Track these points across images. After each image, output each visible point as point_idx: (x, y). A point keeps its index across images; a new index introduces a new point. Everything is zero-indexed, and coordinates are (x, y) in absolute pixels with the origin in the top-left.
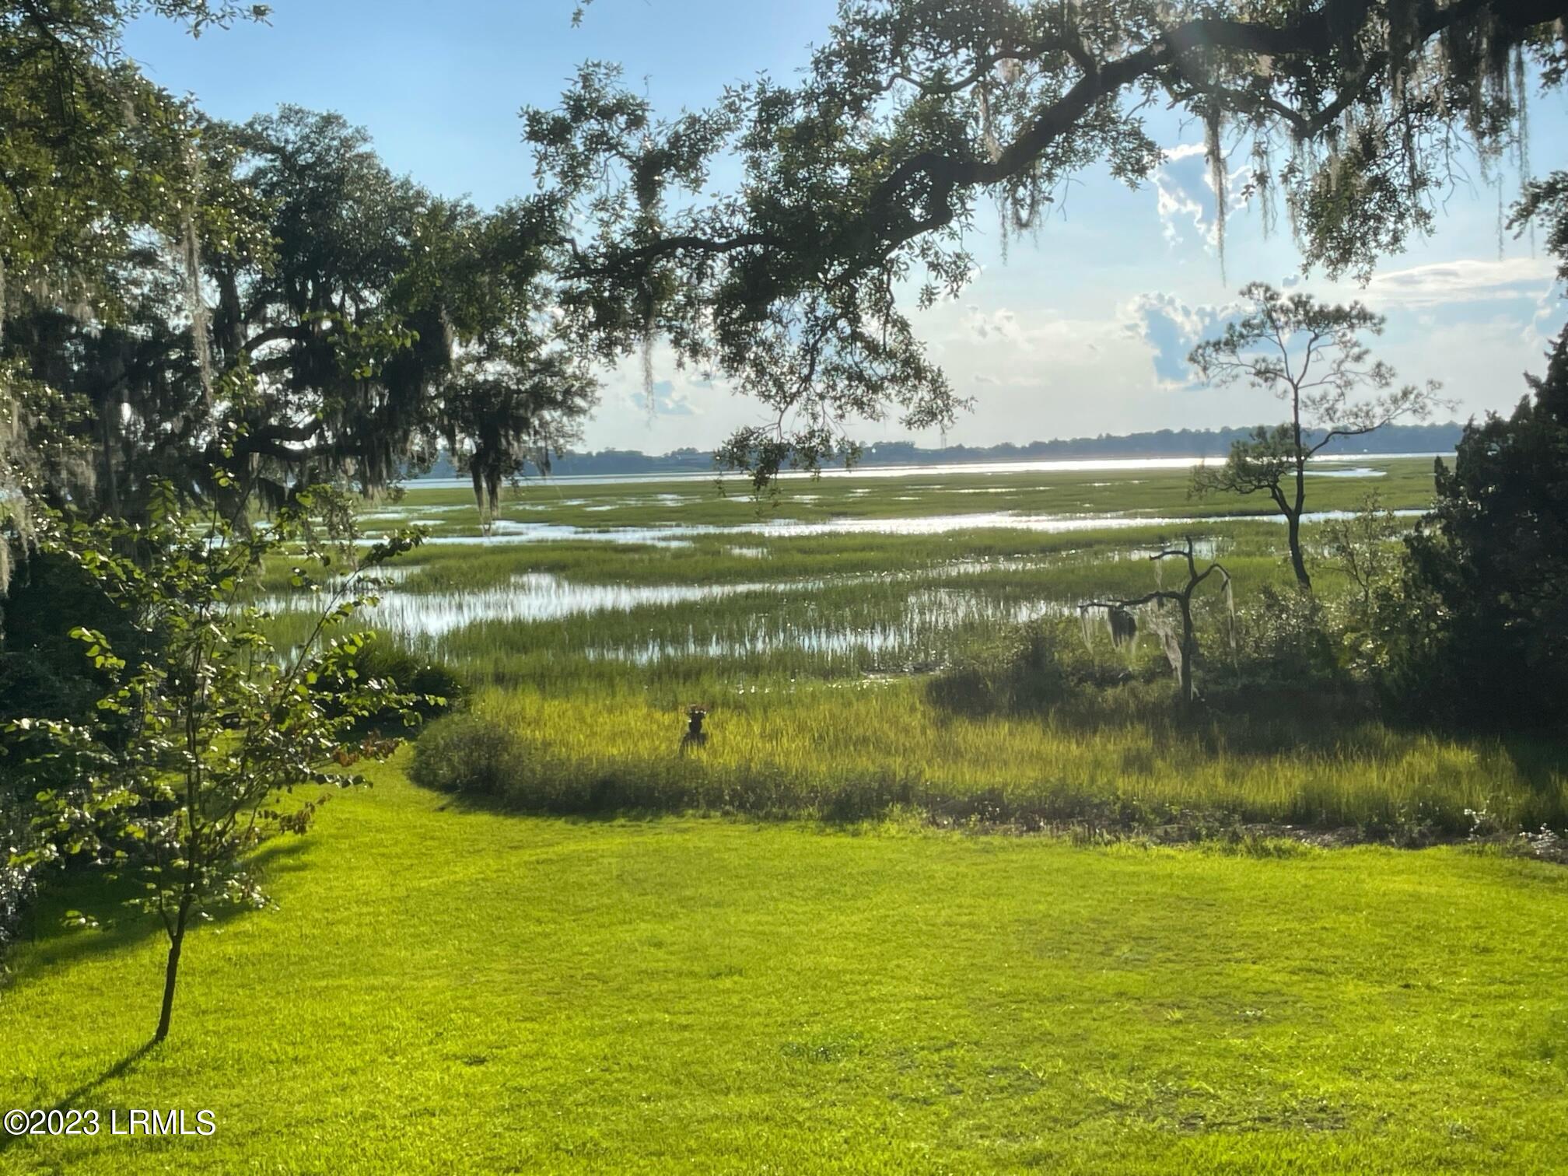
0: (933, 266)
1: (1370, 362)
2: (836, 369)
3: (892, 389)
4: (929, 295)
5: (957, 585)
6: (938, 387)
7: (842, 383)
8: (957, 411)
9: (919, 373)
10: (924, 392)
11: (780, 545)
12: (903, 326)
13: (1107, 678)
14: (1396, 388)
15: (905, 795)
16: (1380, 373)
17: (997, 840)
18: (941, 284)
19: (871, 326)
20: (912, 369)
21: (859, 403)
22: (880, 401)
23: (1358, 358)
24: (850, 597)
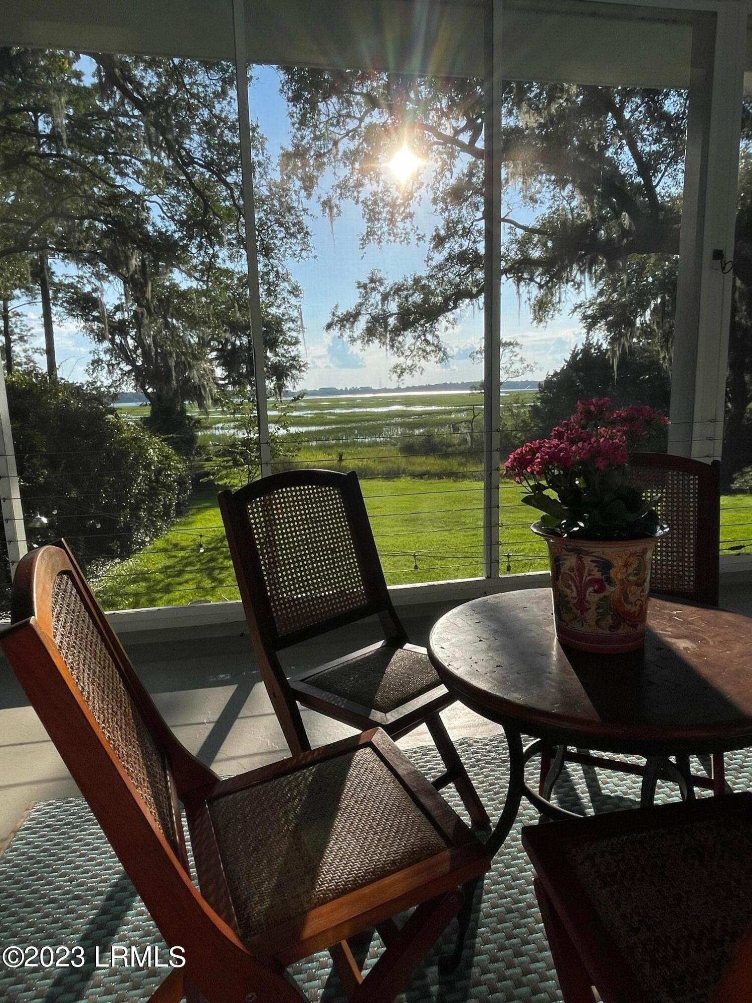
0: (447, 321)
1: (519, 357)
2: (420, 348)
3: (432, 354)
4: (447, 328)
5: (396, 425)
6: (445, 353)
7: (420, 352)
8: (449, 359)
9: (440, 350)
10: (441, 354)
11: (340, 415)
12: (437, 337)
13: (449, 446)
14: (525, 365)
15: (404, 472)
16: (522, 360)
17: (433, 481)
18: (450, 326)
19: (429, 337)
20: (438, 348)
21: (424, 357)
22: (429, 357)
23: (516, 356)
24: (366, 428)
